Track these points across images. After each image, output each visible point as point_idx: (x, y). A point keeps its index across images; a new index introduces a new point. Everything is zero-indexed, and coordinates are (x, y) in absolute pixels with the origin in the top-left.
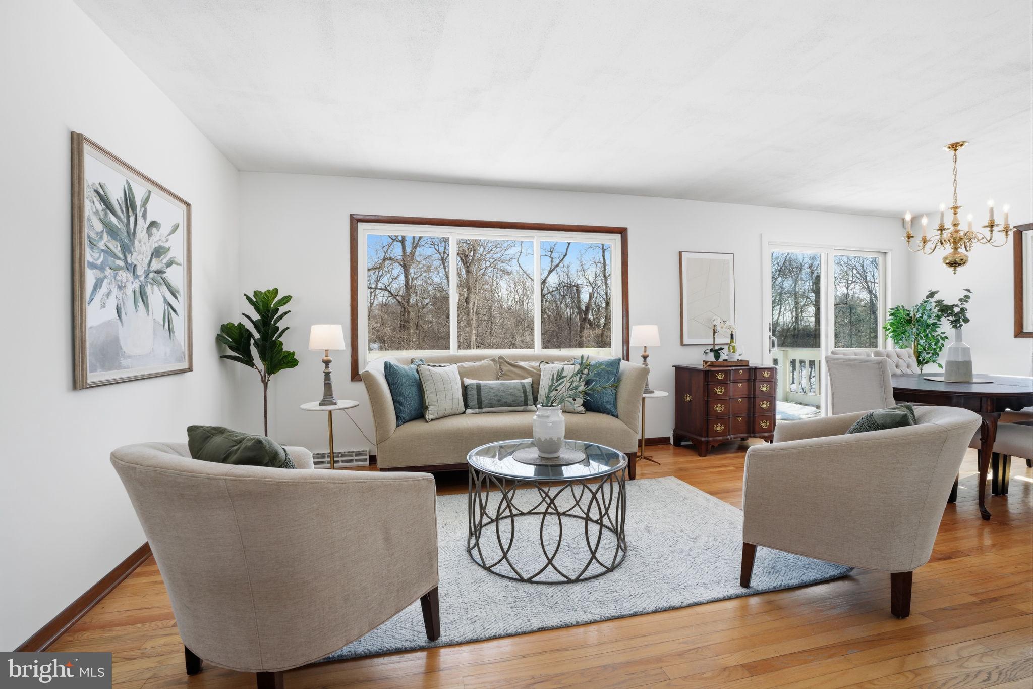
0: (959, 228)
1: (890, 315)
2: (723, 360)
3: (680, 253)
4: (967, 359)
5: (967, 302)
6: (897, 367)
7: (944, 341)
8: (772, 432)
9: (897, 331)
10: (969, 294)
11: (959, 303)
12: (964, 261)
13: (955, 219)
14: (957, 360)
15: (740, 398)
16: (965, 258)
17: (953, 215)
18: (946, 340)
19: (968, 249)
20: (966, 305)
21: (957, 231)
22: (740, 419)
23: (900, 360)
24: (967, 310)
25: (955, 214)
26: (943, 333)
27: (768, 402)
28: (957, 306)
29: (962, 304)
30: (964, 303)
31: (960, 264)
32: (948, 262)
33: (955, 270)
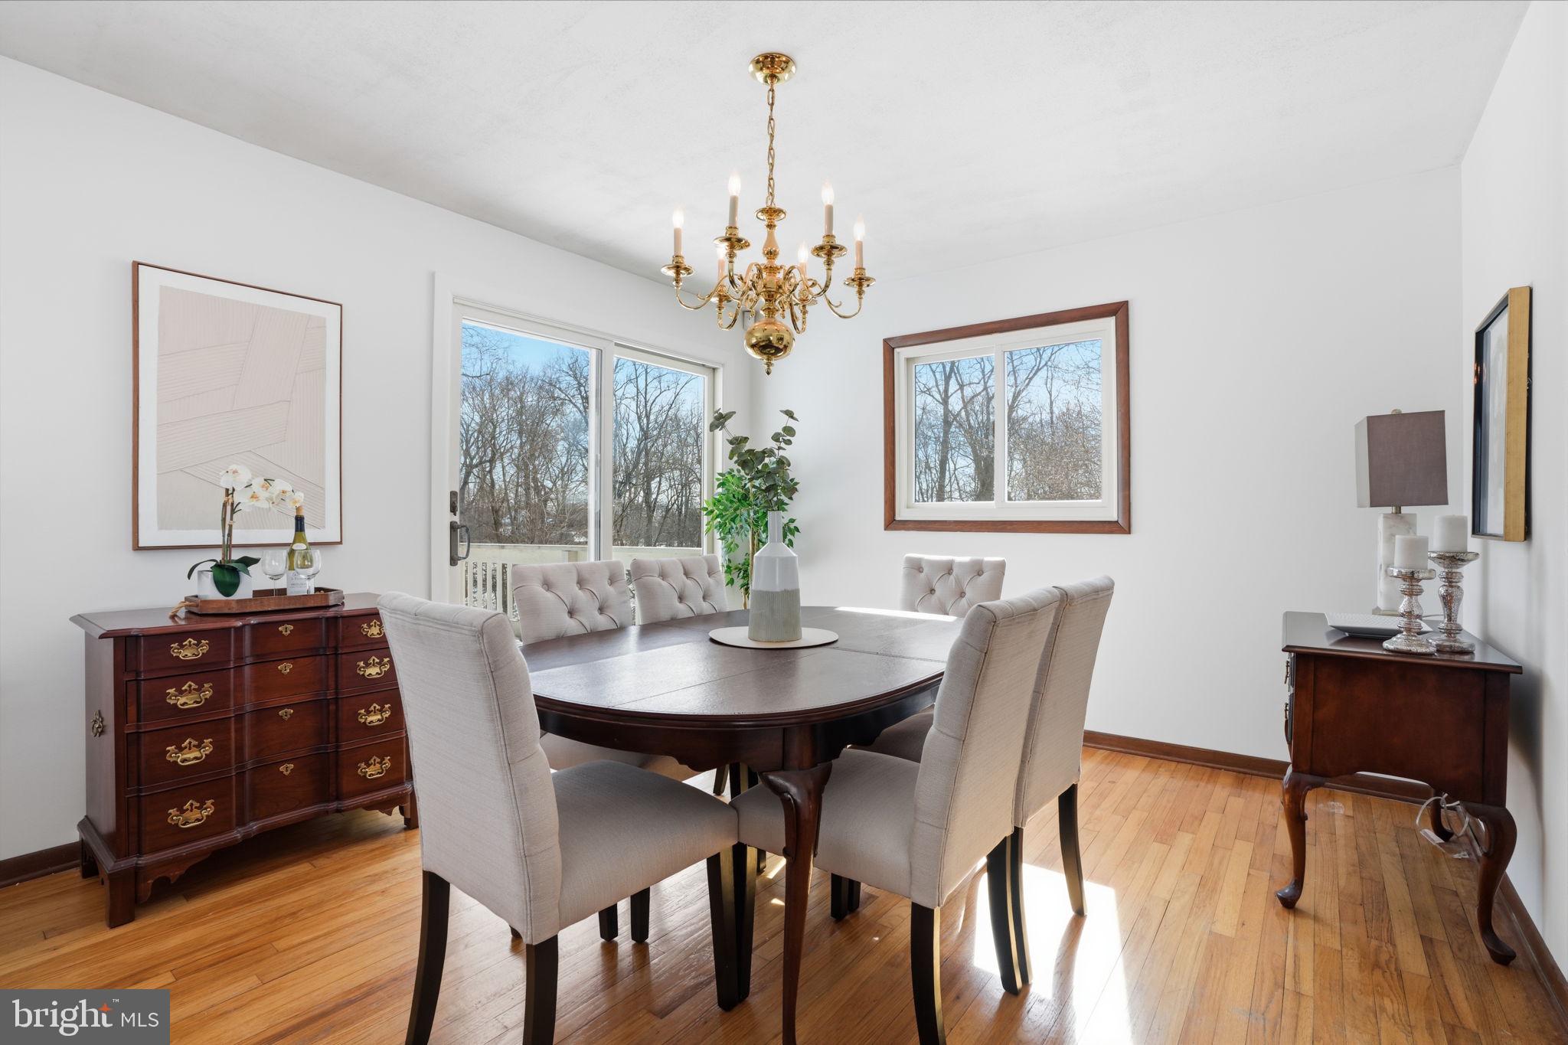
0: (777, 262)
1: (719, 486)
2: (257, 593)
3: (136, 265)
4: (789, 588)
5: (789, 442)
6: (681, 599)
7: (793, 535)
8: (401, 783)
9: (723, 516)
10: (791, 423)
11: (773, 445)
12: (785, 343)
13: (771, 239)
14: (770, 589)
15: (289, 706)
16: (786, 337)
17: (766, 230)
18: (796, 533)
19: (799, 324)
20: (788, 452)
21: (772, 270)
22: (286, 769)
23: (689, 582)
24: (789, 465)
25: (771, 226)
26: (792, 521)
27: (387, 706)
28: (771, 453)
29: (779, 448)
30: (783, 445)
31: (778, 350)
32: (754, 341)
33: (769, 365)
